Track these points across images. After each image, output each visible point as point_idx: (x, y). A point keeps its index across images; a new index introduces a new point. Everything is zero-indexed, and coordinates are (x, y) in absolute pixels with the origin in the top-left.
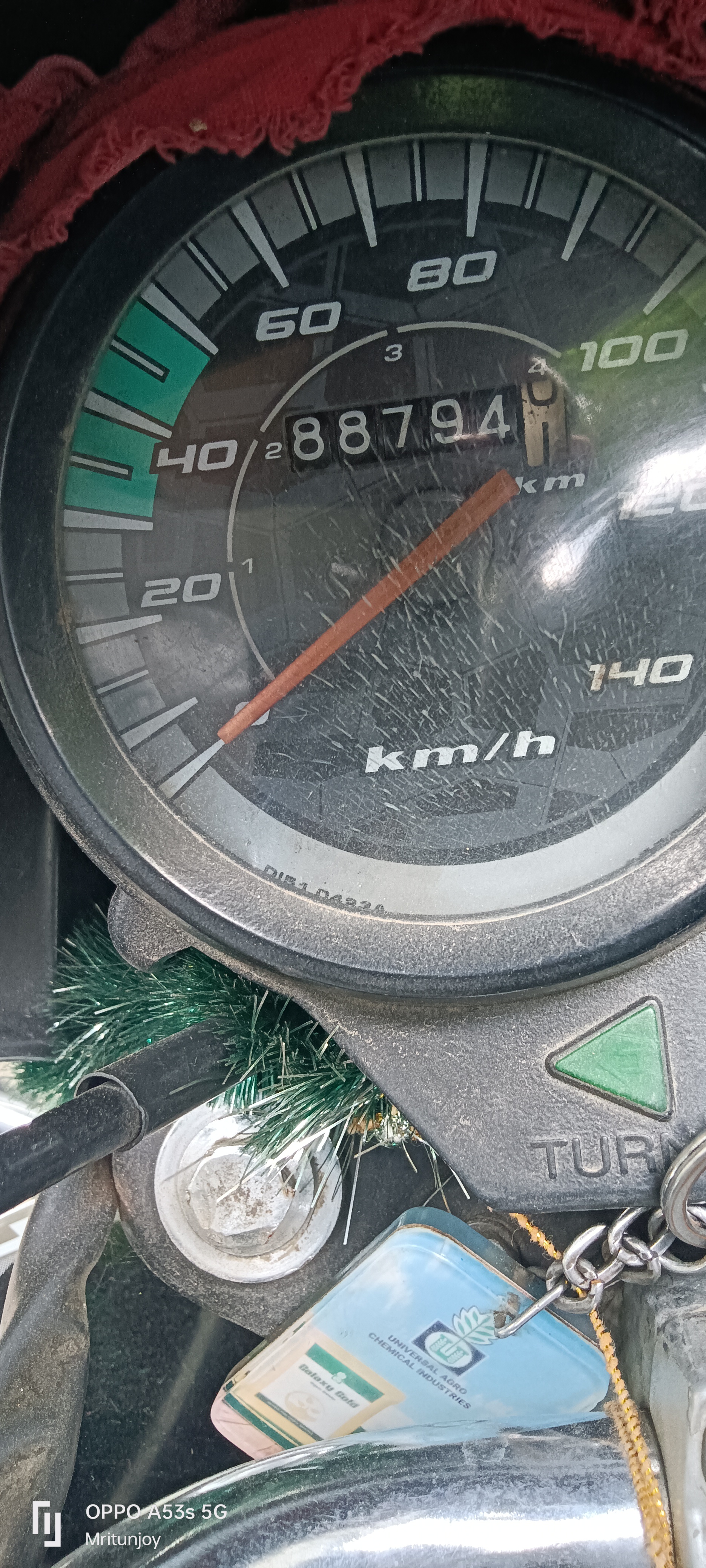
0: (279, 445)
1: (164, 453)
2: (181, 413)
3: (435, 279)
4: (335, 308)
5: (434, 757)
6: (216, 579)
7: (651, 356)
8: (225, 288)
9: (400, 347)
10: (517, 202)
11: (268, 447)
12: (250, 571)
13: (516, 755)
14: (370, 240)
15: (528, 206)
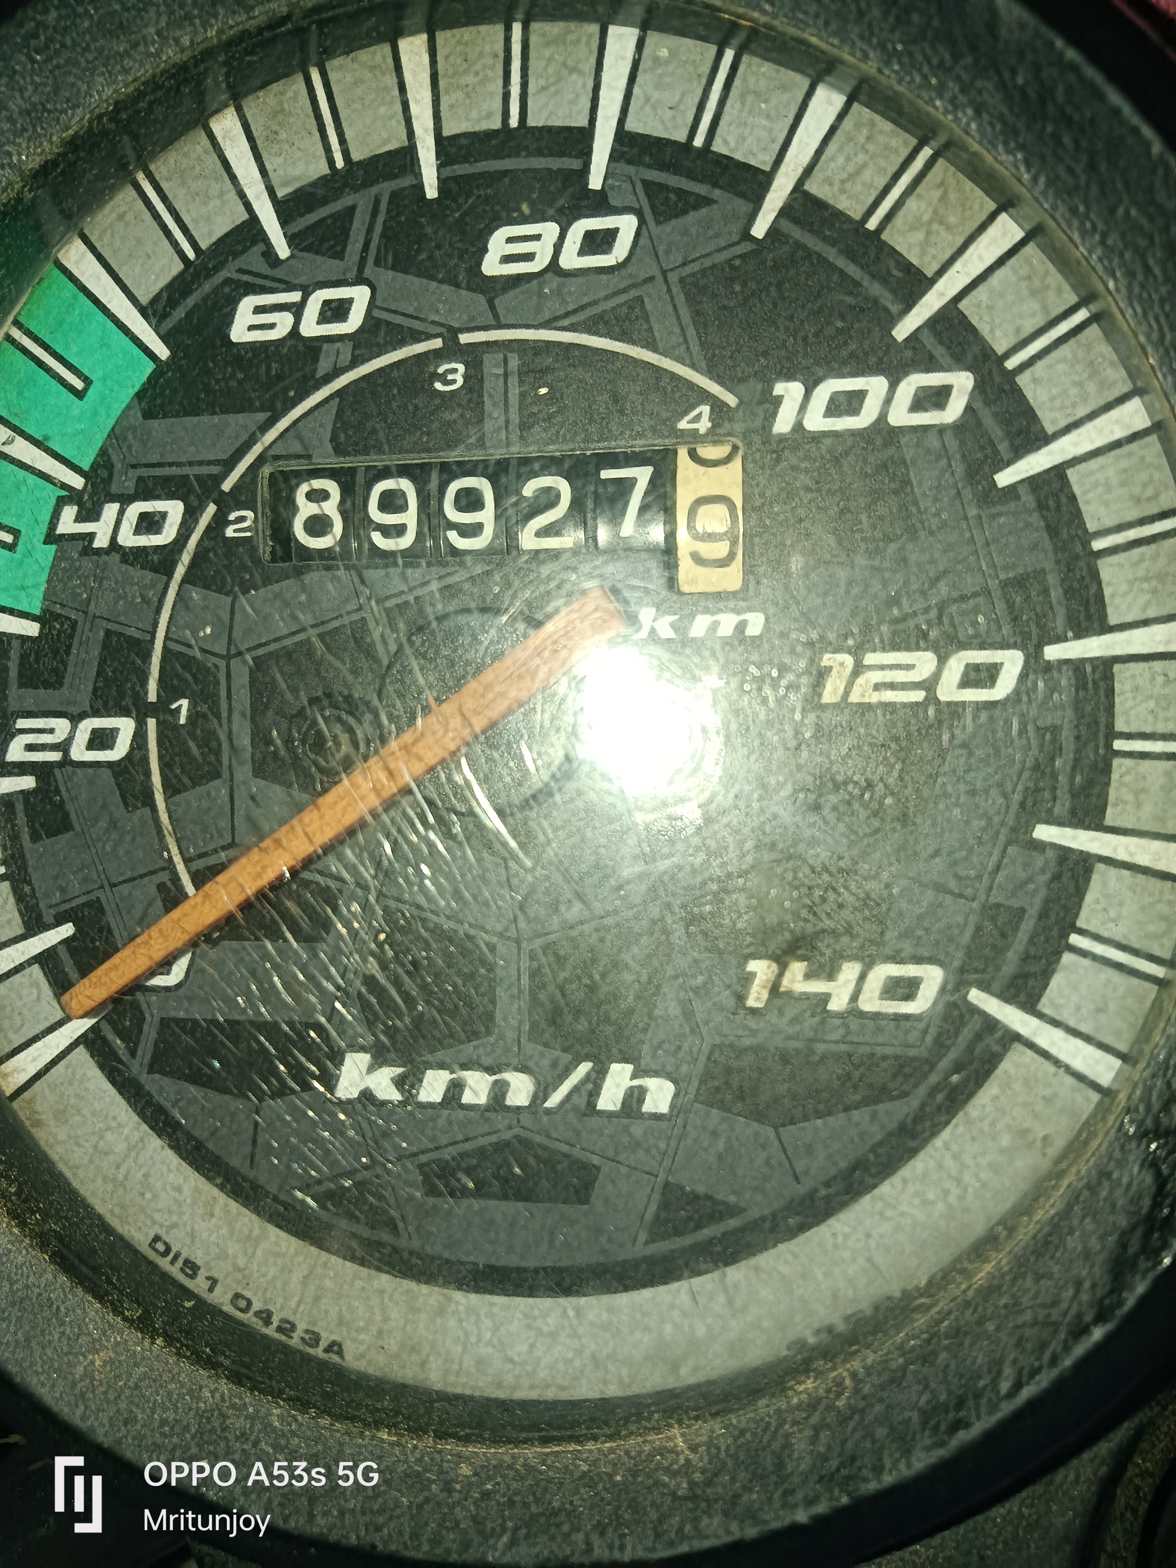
0: (249, 514)
1: (70, 512)
2: (102, 451)
3: (528, 257)
4: (360, 295)
5: (456, 1088)
6: (125, 726)
7: (899, 416)
8: (190, 253)
9: (461, 368)
10: (681, 136)
11: (232, 517)
12: (182, 721)
13: (602, 1105)
14: (427, 187)
15: (698, 142)
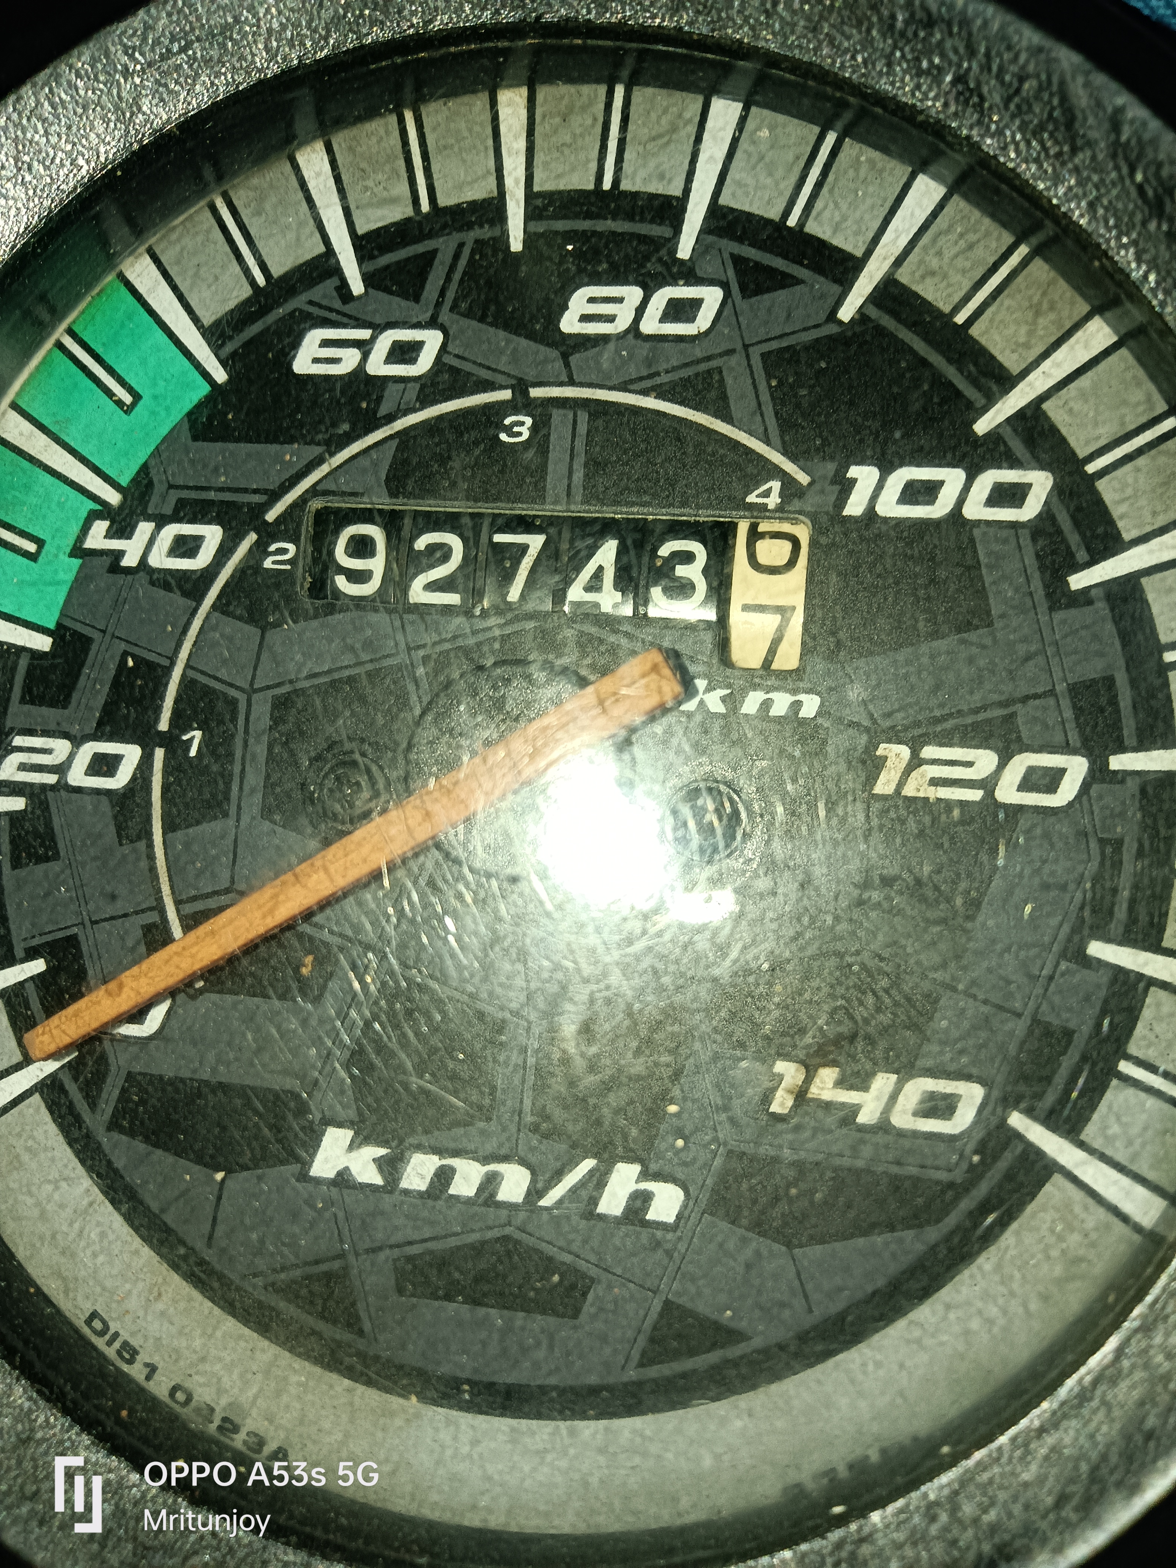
0: (291, 547)
1: (100, 527)
2: (145, 468)
3: (611, 319)
4: (432, 339)
6: (131, 754)
7: (974, 510)
8: (261, 280)
9: (529, 421)
10: (774, 214)
11: (272, 548)
12: (193, 753)
13: (602, 1208)
14: (512, 240)
15: (792, 222)
